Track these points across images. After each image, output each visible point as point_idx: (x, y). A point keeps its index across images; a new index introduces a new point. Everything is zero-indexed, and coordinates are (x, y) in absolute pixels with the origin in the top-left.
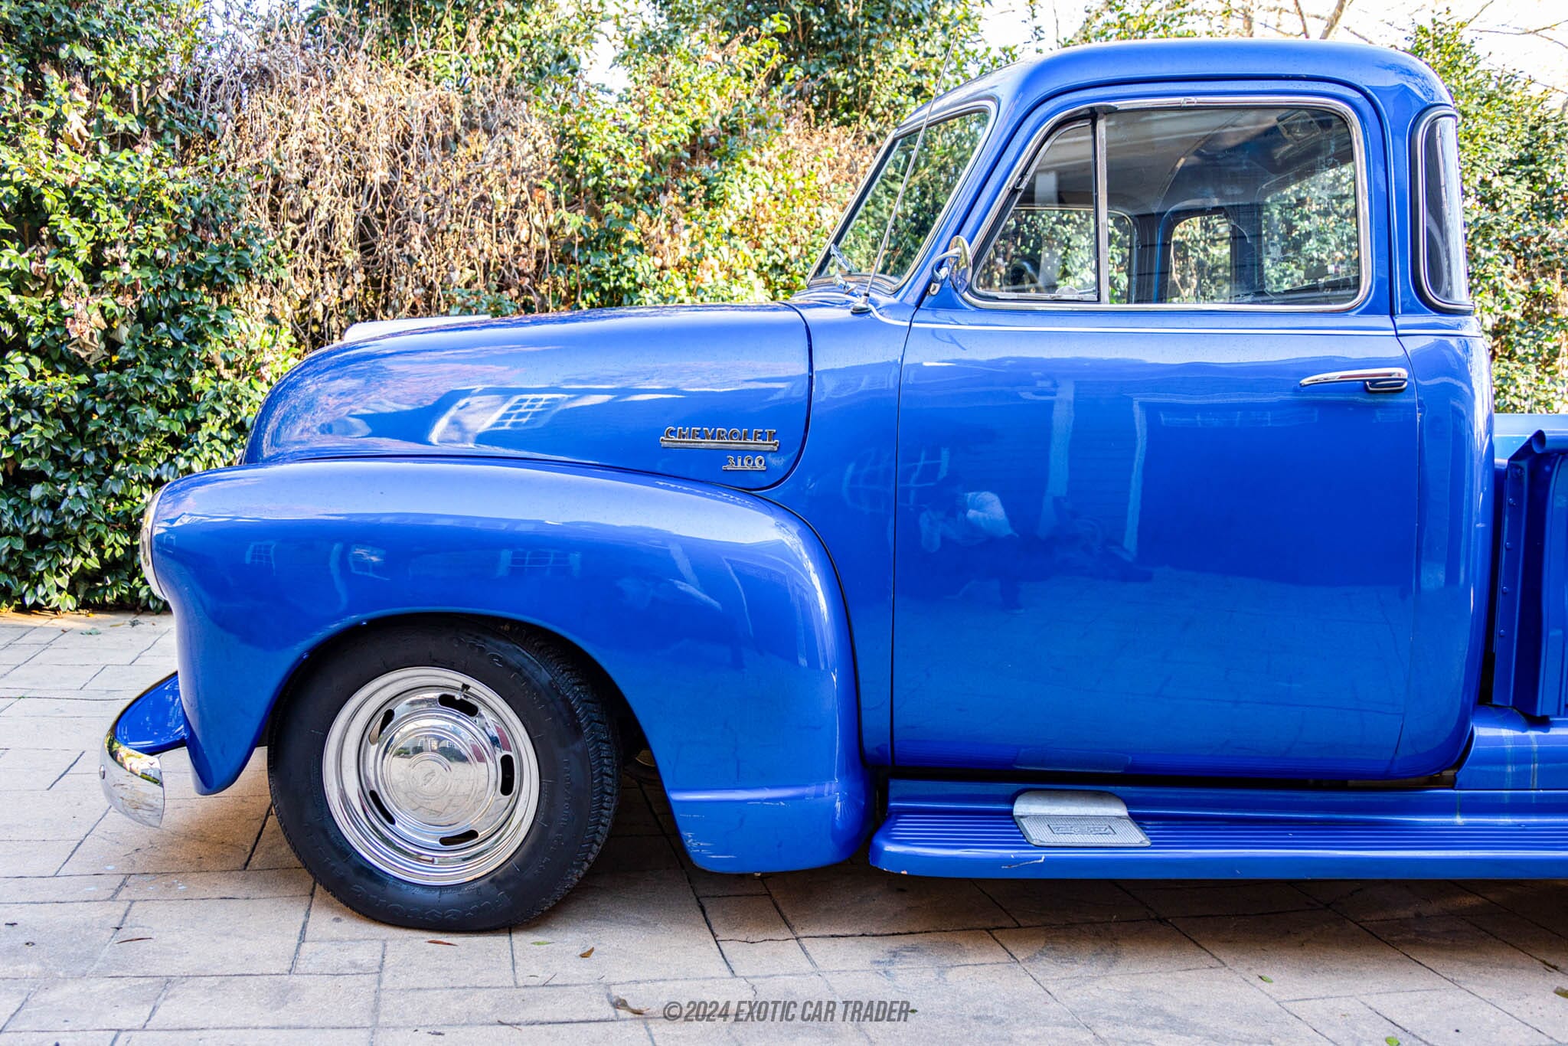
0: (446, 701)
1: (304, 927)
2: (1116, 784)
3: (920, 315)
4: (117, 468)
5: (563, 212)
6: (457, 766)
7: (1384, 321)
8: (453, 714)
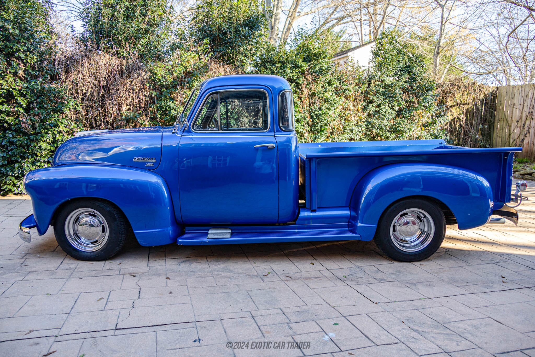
0: (90, 214)
1: (62, 261)
2: (230, 226)
3: (183, 134)
4: (38, 159)
5: (152, 91)
6: (92, 228)
7: (273, 134)
8: (92, 217)
